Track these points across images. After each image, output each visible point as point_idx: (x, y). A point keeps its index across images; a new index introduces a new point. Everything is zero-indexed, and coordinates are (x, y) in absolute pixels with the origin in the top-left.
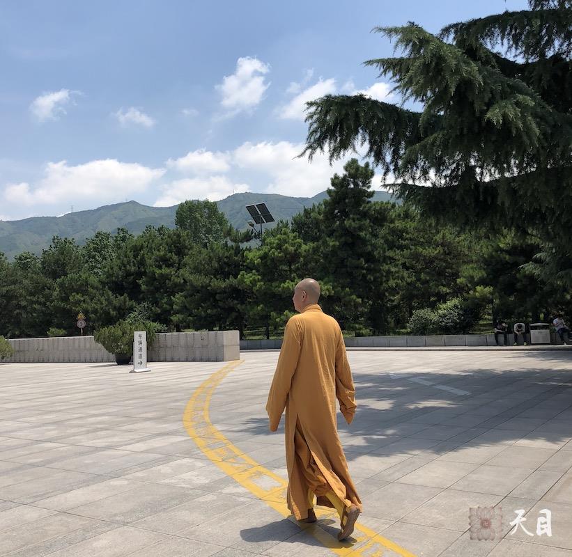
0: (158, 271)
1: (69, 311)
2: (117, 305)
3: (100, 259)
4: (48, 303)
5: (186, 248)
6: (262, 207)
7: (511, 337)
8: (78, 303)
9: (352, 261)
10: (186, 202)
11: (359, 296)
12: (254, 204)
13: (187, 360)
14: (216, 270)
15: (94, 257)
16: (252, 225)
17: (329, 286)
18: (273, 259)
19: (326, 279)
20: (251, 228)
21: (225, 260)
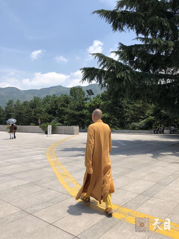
0: (61, 108)
1: (36, 118)
2: (49, 117)
3: (47, 103)
4: (30, 116)
5: (69, 102)
6: (91, 90)
7: (158, 131)
8: (39, 116)
9: (114, 108)
10: (73, 87)
11: (116, 118)
12: (88, 90)
13: (64, 134)
14: (76, 109)
15: (45, 103)
16: (87, 96)
17: (108, 115)
18: (92, 106)
19: (107, 113)
20: (87, 97)
21: (79, 106)
